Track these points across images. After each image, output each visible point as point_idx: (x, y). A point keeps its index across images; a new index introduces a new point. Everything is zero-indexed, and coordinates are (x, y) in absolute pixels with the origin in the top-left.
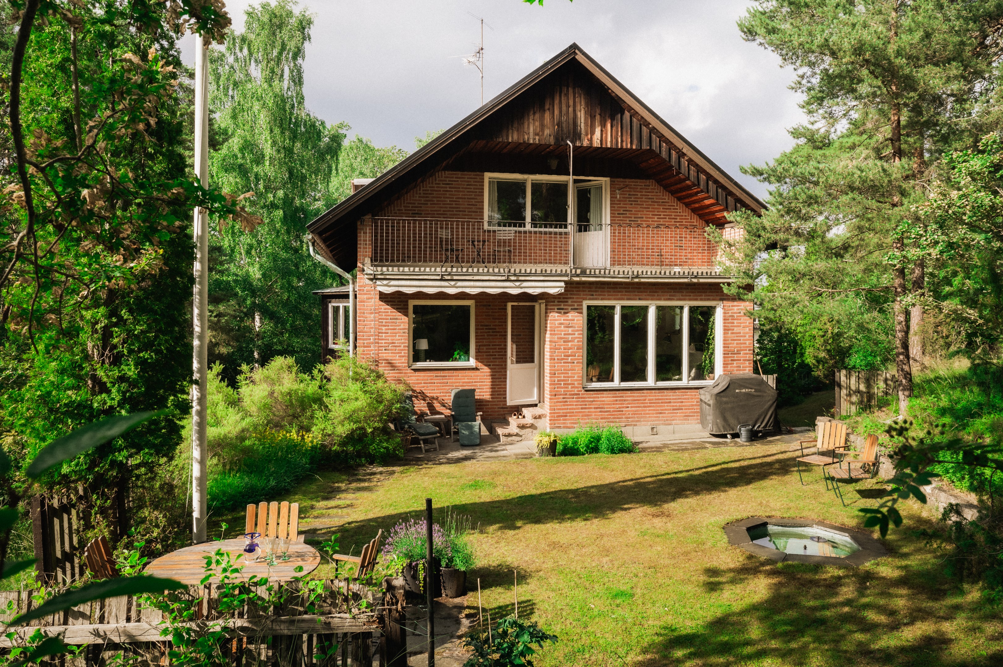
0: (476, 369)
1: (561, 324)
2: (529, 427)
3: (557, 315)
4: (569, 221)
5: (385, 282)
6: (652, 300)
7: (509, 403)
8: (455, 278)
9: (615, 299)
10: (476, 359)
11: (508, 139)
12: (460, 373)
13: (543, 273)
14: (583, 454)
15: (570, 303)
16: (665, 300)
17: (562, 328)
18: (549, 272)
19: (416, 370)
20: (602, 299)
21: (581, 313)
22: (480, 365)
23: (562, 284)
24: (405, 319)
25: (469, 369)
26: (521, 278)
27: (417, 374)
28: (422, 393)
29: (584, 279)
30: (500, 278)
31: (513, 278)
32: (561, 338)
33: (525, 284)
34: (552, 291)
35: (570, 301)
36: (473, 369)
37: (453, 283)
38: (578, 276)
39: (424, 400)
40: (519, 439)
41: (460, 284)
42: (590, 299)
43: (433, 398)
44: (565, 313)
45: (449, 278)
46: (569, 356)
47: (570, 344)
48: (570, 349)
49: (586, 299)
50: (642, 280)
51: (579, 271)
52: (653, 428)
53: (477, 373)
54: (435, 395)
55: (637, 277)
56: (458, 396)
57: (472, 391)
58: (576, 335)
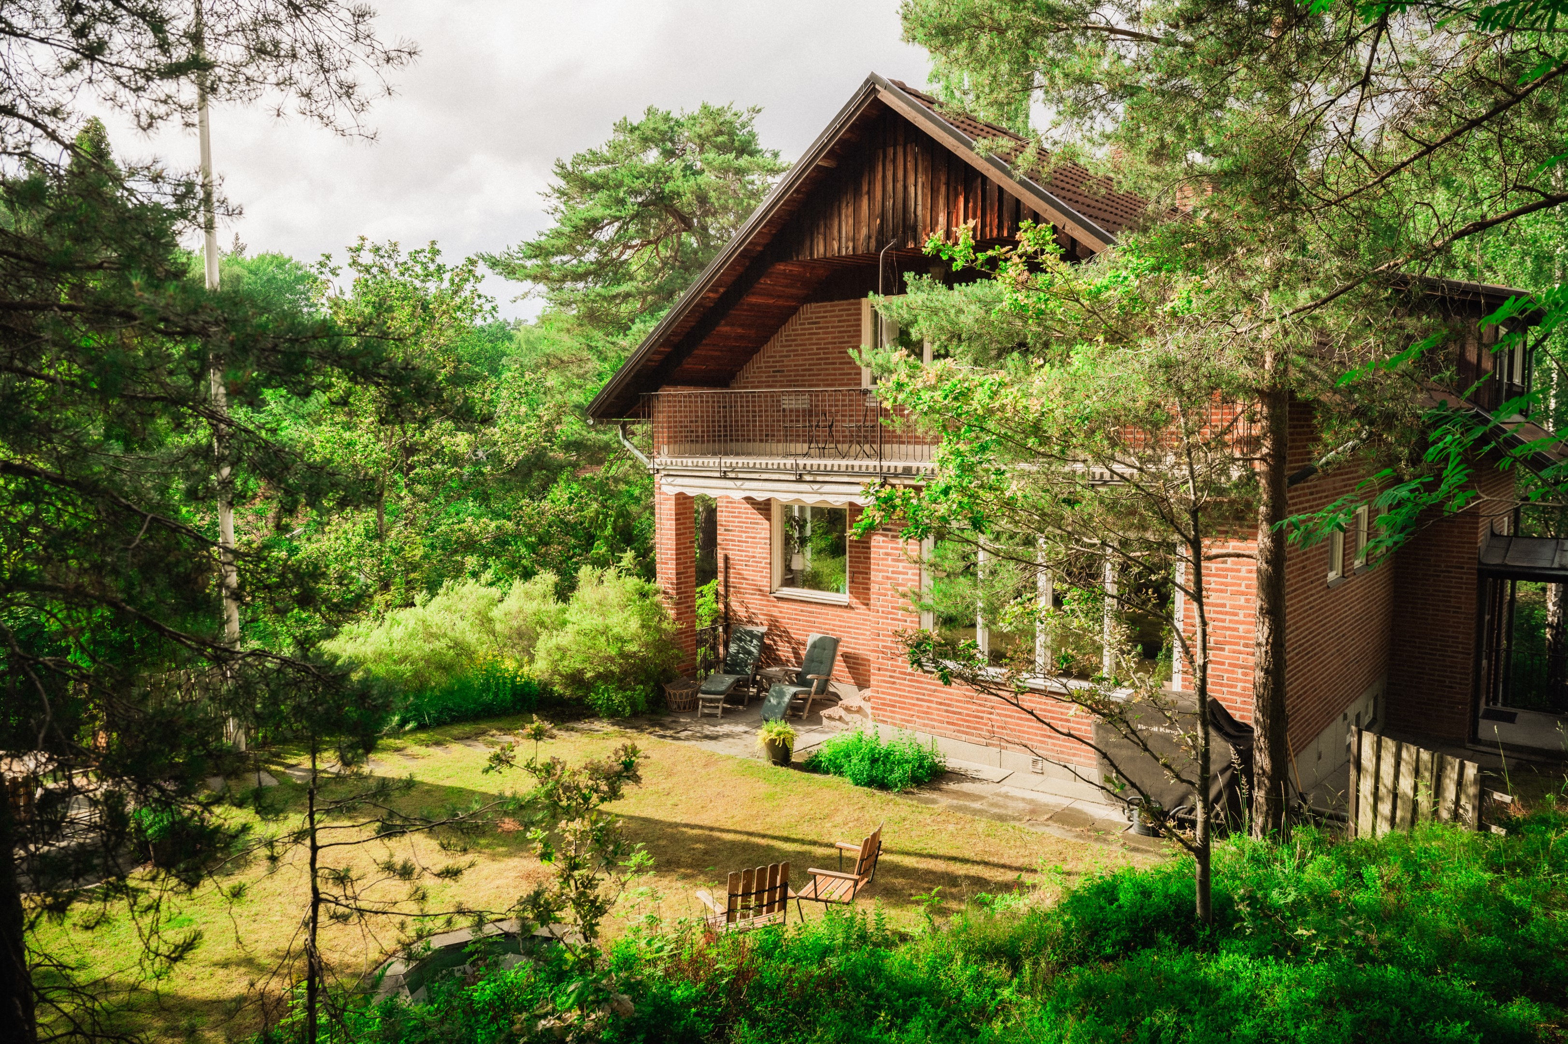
0: (850, 608)
1: (887, 554)
3: (882, 538)
5: (669, 480)
8: (740, 476)
10: (851, 591)
11: (812, 254)
12: (830, 612)
13: (850, 472)
17: (890, 562)
18: (856, 469)
19: (779, 599)
22: (855, 602)
25: (841, 606)
27: (780, 604)
28: (786, 632)
31: (808, 478)
32: (888, 578)
33: (825, 488)
36: (846, 607)
37: (738, 483)
39: (789, 642)
41: (747, 485)
43: (798, 642)
44: (894, 537)
45: (733, 475)
46: (899, 609)
52: (1035, 762)
53: (852, 614)
54: (801, 638)
56: (815, 645)
57: (836, 642)
58: (910, 576)
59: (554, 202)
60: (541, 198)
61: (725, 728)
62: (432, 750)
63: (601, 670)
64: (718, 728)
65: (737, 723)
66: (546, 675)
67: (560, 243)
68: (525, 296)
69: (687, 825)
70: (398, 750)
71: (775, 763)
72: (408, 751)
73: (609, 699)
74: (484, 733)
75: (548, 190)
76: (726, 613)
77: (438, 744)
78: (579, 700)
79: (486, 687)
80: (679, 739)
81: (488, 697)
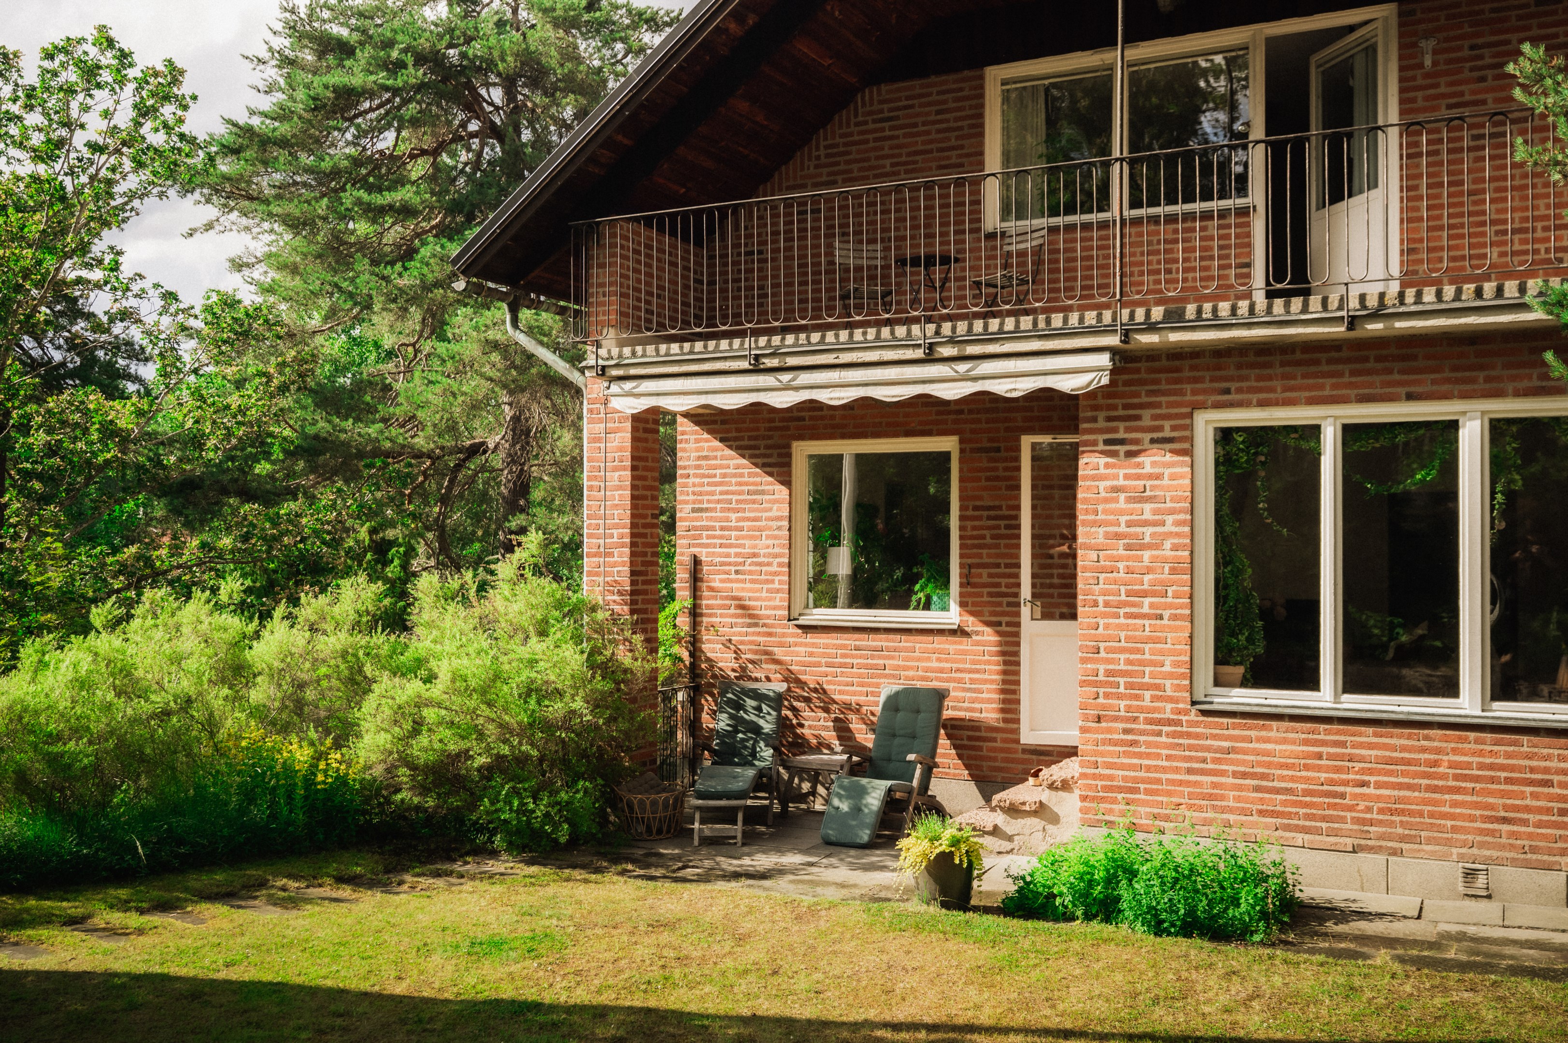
0: (959, 632)
1: (1116, 489)
2: (1035, 813)
3: (1103, 460)
4: (1116, 154)
5: (628, 385)
6: (1465, 396)
7: (1028, 736)
8: (792, 361)
9: (1312, 402)
10: (963, 604)
12: (920, 643)
13: (1040, 329)
14: (1069, 918)
15: (1147, 422)
16: (1518, 394)
17: (1122, 504)
18: (1056, 323)
19: (807, 629)
20: (1262, 404)
21: (1188, 452)
22: (971, 623)
23: (1104, 360)
24: (782, 492)
25: (941, 632)
26: (971, 350)
27: (811, 638)
28: (820, 690)
29: (1175, 337)
30: (910, 354)
31: (947, 351)
32: (1118, 536)
33: (987, 367)
34: (1067, 384)
35: (1146, 414)
36: (953, 632)
37: (786, 377)
38: (1151, 327)
39: (827, 710)
40: (1006, 845)
41: (805, 378)
42: (1218, 406)
43: (847, 707)
44: (1130, 454)
45: (774, 362)
46: (1144, 594)
47: (1147, 555)
48: (1149, 570)
49: (1202, 406)
50: (1399, 324)
51: (1158, 313)
52: (1470, 875)
53: (964, 644)
54: (854, 699)
55: (1375, 316)
56: (893, 704)
57: (940, 696)
58: (1169, 528)
59: (272, 72)
60: (249, 65)
61: (763, 861)
62: (155, 919)
63: (505, 750)
64: (747, 861)
65: (781, 851)
66: (378, 771)
67: (284, 129)
68: (209, 227)
69: (886, 1025)
70: (74, 922)
71: (945, 905)
72: (99, 921)
73: (522, 810)
74: (263, 884)
75: (264, 54)
76: (694, 667)
77: (164, 907)
78: (458, 817)
79: (249, 795)
80: (684, 880)
81: (259, 812)
